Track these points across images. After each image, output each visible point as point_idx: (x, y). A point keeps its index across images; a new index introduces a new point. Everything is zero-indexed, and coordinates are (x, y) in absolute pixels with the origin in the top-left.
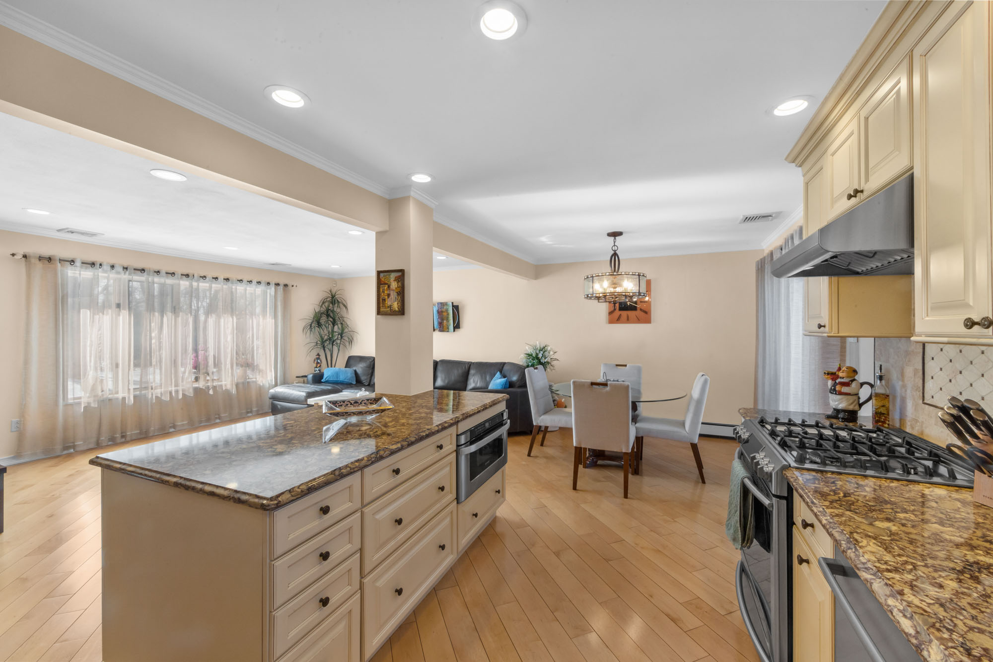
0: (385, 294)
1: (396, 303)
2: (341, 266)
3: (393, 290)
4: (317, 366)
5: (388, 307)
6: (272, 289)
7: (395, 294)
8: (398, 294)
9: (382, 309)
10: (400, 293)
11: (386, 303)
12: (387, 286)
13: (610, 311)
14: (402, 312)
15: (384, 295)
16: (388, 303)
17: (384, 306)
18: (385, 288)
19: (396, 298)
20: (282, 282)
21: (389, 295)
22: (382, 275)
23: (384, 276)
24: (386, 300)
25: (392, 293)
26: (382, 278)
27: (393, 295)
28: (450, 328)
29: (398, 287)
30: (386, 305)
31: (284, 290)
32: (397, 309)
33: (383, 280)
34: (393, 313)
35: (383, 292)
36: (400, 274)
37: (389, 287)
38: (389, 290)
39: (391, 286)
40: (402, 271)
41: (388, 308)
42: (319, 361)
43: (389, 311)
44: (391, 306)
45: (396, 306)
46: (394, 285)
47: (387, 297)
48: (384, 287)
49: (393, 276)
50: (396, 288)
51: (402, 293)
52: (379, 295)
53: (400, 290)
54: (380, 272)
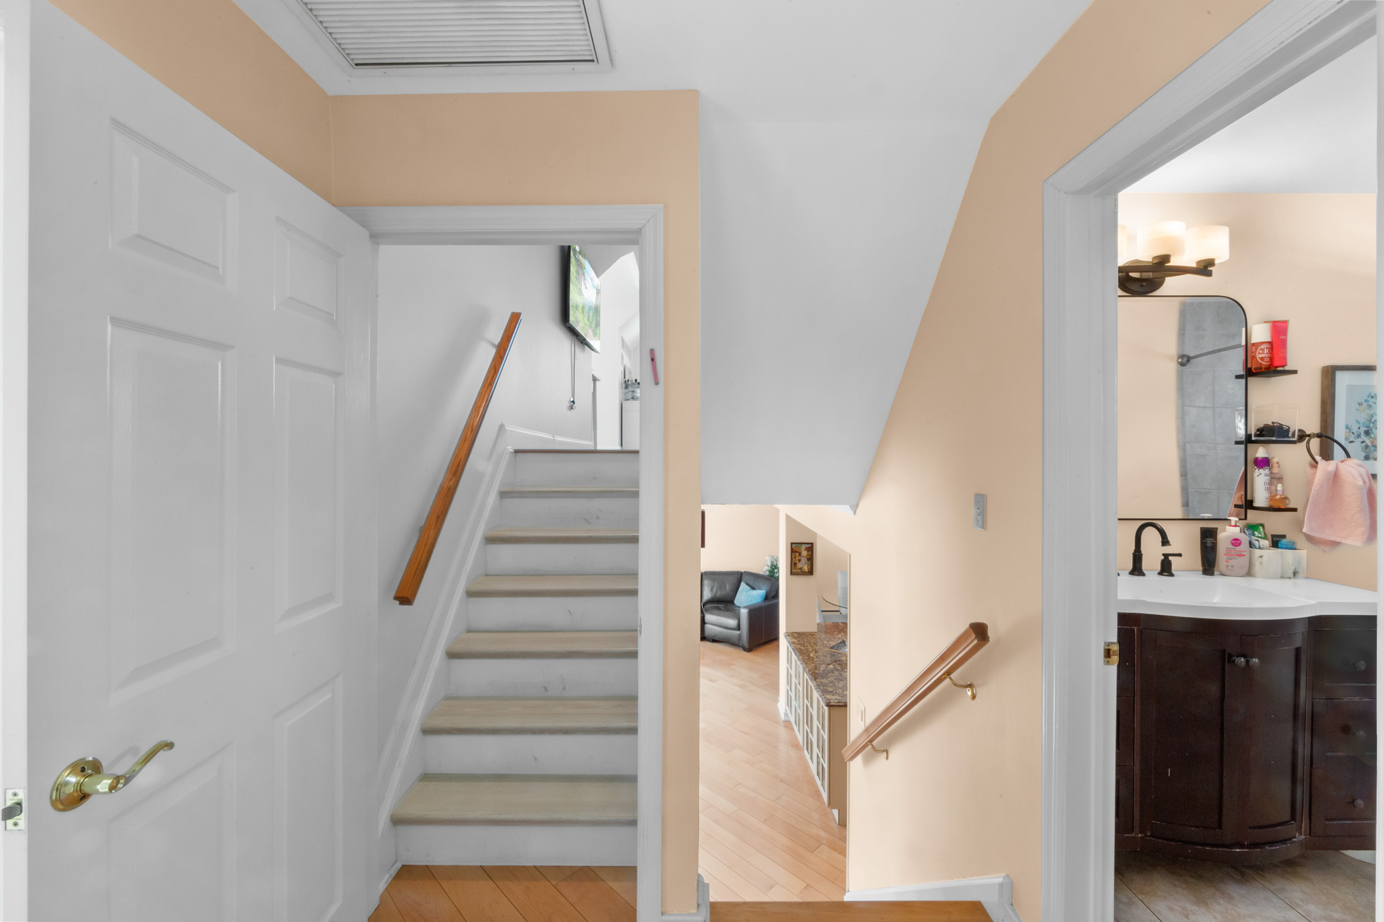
0: (797, 559)
1: (806, 566)
3: (803, 557)
7: (806, 560)
8: (808, 559)
9: (793, 570)
12: (798, 553)
14: (811, 572)
15: (795, 560)
16: (799, 565)
17: (796, 567)
19: (806, 562)
21: (800, 560)
22: (794, 545)
23: (796, 546)
24: (798, 563)
25: (802, 559)
26: (795, 548)
27: (804, 560)
29: (808, 555)
30: (798, 567)
32: (807, 570)
34: (803, 573)
35: (795, 558)
36: (810, 545)
37: (800, 554)
38: (800, 556)
39: (802, 554)
40: (812, 544)
41: (799, 569)
43: (800, 572)
44: (802, 568)
45: (806, 568)
46: (804, 553)
47: (798, 561)
48: (796, 554)
49: (803, 547)
50: (806, 555)
51: (811, 559)
52: (792, 560)
53: (809, 557)
54: (792, 544)
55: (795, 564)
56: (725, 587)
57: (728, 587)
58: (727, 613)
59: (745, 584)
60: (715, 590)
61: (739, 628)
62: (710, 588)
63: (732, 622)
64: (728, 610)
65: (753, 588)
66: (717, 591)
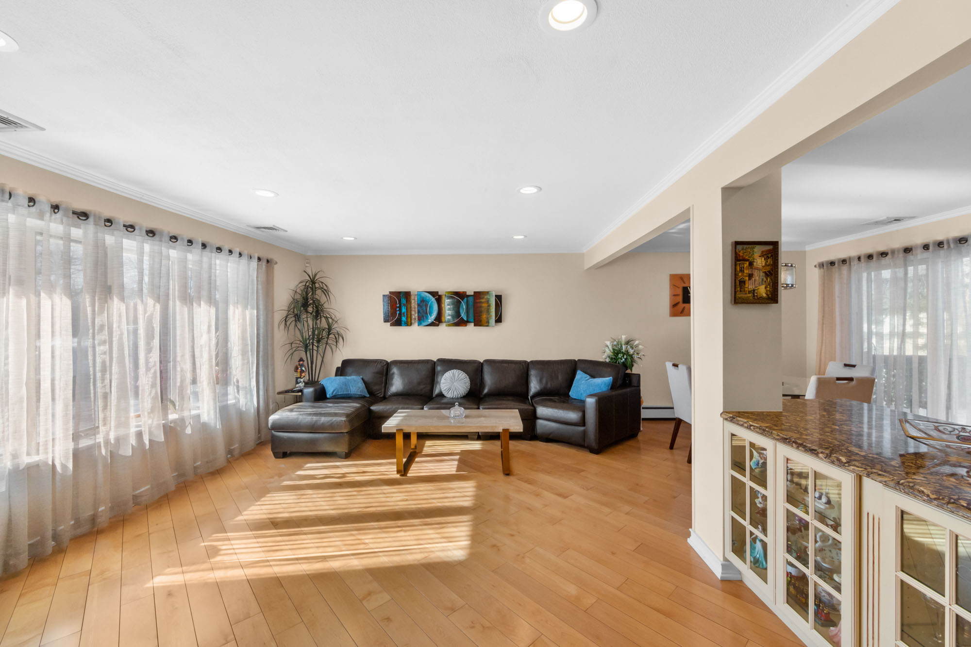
0: (745, 274)
1: (763, 287)
2: (356, 238)
3: (757, 269)
4: (301, 375)
5: (750, 292)
6: (254, 263)
7: (762, 274)
8: (767, 274)
9: (738, 295)
10: (771, 274)
11: (747, 286)
12: (748, 263)
13: (673, 304)
14: (773, 298)
15: (742, 275)
16: (750, 286)
17: (742, 290)
18: (745, 265)
19: (763, 279)
20: (265, 255)
21: (750, 276)
22: (739, 247)
23: (743, 249)
24: (747, 282)
25: (756, 273)
26: (740, 252)
27: (758, 276)
28: (490, 321)
29: (767, 265)
30: (746, 289)
31: (267, 267)
32: (764, 295)
33: (741, 254)
34: (757, 301)
35: (742, 271)
36: (770, 247)
37: (751, 264)
38: (752, 268)
39: (755, 264)
40: (774, 244)
41: (749, 294)
42: (303, 369)
43: (751, 298)
44: (754, 290)
45: (762, 291)
46: (760, 262)
47: (747, 278)
48: (743, 264)
49: (758, 250)
50: (763, 267)
51: (772, 273)
52: (736, 275)
53: (768, 269)
54: (737, 243)
55: (742, 283)
56: (557, 377)
57: (560, 377)
58: (565, 405)
59: (581, 373)
60: (544, 381)
61: (583, 422)
62: (538, 378)
63: (573, 416)
64: (564, 402)
65: (593, 376)
66: (547, 383)
